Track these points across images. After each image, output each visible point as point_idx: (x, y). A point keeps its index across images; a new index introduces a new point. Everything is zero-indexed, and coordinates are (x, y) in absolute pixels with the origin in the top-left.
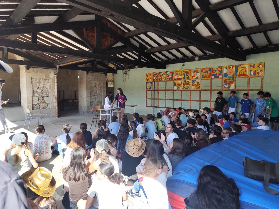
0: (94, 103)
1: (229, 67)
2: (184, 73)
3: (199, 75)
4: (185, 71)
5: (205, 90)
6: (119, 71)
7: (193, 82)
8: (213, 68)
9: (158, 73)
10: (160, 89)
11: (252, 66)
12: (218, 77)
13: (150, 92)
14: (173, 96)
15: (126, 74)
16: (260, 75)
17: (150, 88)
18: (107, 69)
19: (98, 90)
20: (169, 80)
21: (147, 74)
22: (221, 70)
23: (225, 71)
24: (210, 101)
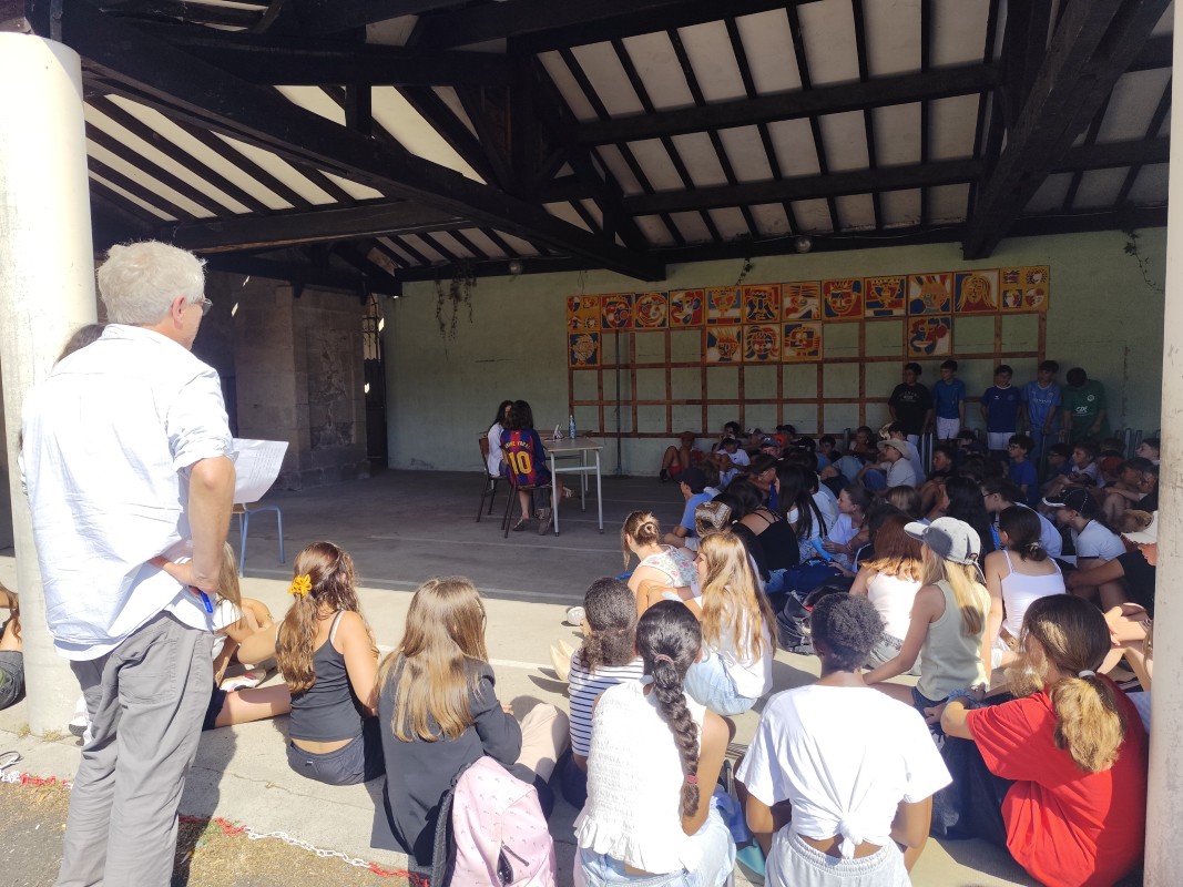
1: (931, 279)
2: (751, 298)
3: (813, 304)
4: (755, 291)
5: (841, 361)
7: (789, 330)
8: (869, 282)
10: (638, 361)
11: (1010, 278)
13: (590, 376)
14: (704, 387)
16: (1035, 305)
17: (592, 360)
18: (363, 274)
19: (337, 372)
20: (683, 325)
21: (571, 299)
24: (862, 400)
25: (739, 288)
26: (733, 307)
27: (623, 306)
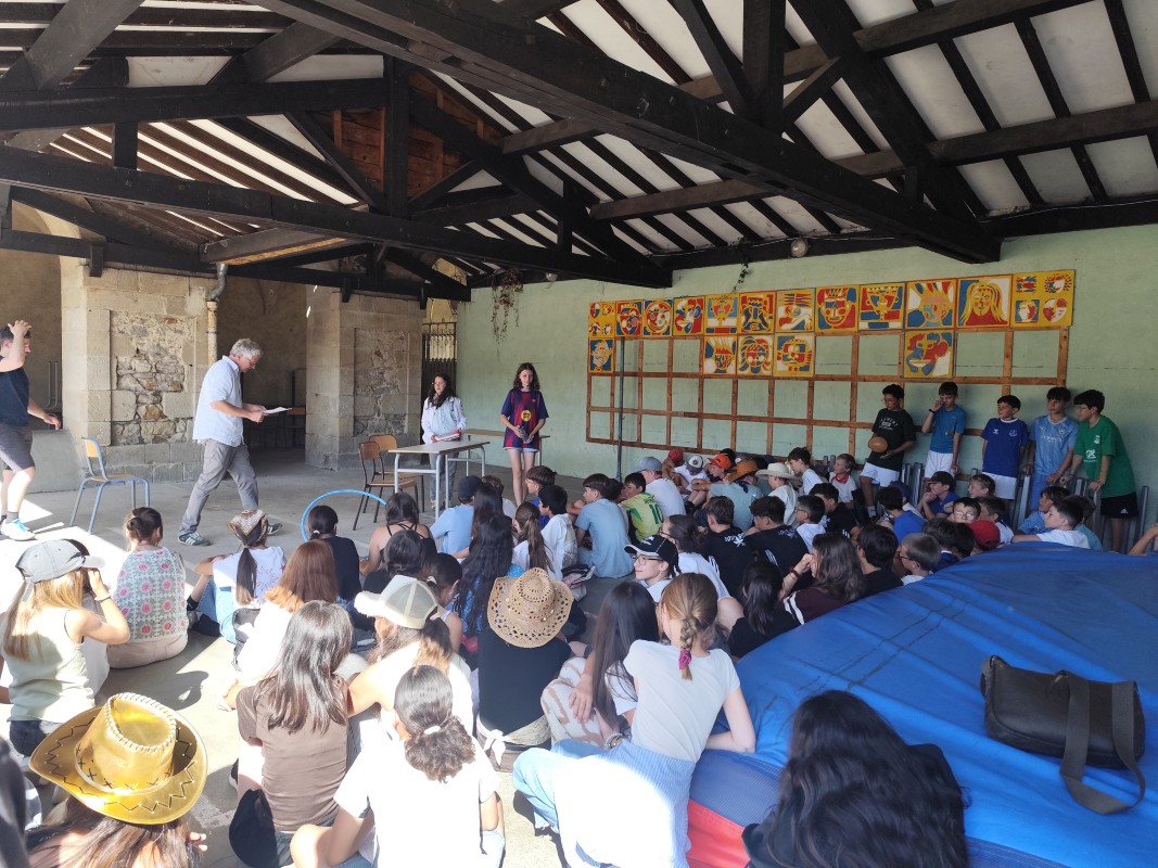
0: (370, 422)
1: (932, 287)
2: (748, 306)
3: (807, 315)
4: (751, 299)
5: (832, 378)
6: (476, 293)
7: (783, 342)
8: (865, 290)
9: (639, 304)
10: (645, 369)
11: (1025, 286)
12: (886, 325)
13: (603, 383)
14: (701, 399)
15: (507, 302)
16: (1055, 320)
17: (607, 366)
18: (427, 282)
19: (390, 368)
20: (683, 333)
21: (593, 306)
22: (896, 296)
23: (914, 301)
24: (852, 424)
26: (730, 316)
27: (634, 313)
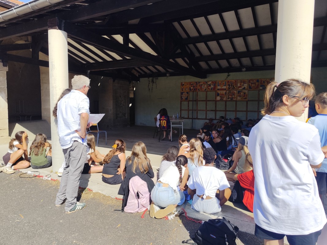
0: (119, 115)
2: (229, 83)
3: (246, 85)
5: (253, 101)
7: (239, 92)
8: (261, 80)
9: (197, 83)
10: (199, 99)
13: (186, 103)
14: (216, 107)
15: (153, 81)
18: (130, 76)
19: (123, 100)
20: (210, 90)
21: (182, 83)
24: (258, 111)
25: (226, 81)
26: (224, 86)
27: (195, 85)
